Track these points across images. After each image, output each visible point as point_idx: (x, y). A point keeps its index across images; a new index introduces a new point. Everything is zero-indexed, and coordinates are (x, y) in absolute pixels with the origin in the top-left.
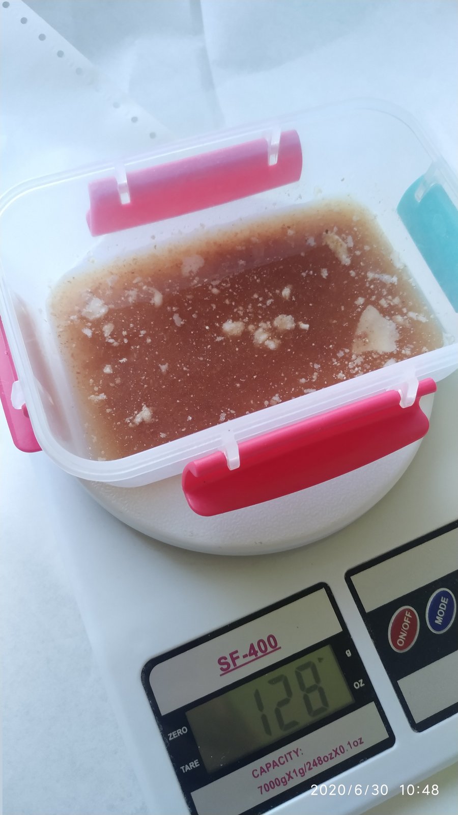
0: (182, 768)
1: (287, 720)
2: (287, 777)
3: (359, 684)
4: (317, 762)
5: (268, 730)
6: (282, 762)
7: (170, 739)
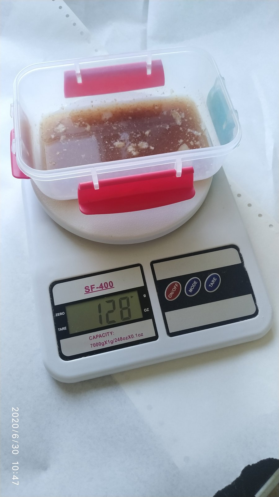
0: (59, 329)
1: (110, 320)
2: (104, 343)
3: (146, 310)
4: (120, 339)
5: (101, 322)
6: (104, 336)
7: (56, 316)
